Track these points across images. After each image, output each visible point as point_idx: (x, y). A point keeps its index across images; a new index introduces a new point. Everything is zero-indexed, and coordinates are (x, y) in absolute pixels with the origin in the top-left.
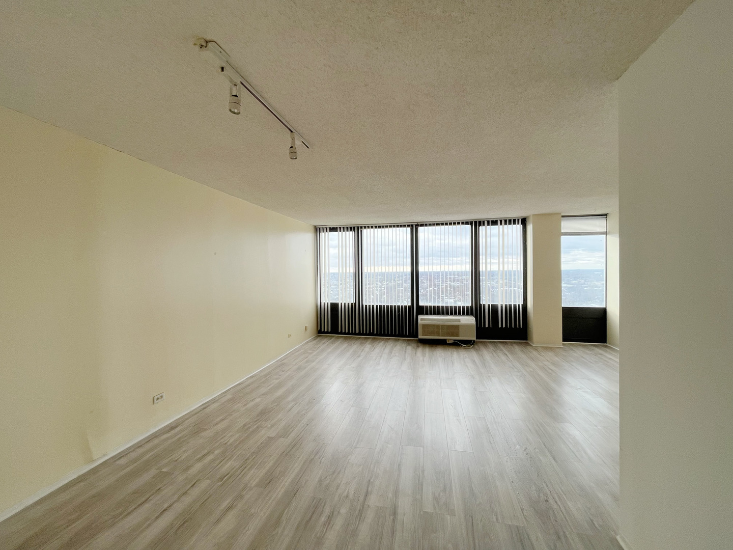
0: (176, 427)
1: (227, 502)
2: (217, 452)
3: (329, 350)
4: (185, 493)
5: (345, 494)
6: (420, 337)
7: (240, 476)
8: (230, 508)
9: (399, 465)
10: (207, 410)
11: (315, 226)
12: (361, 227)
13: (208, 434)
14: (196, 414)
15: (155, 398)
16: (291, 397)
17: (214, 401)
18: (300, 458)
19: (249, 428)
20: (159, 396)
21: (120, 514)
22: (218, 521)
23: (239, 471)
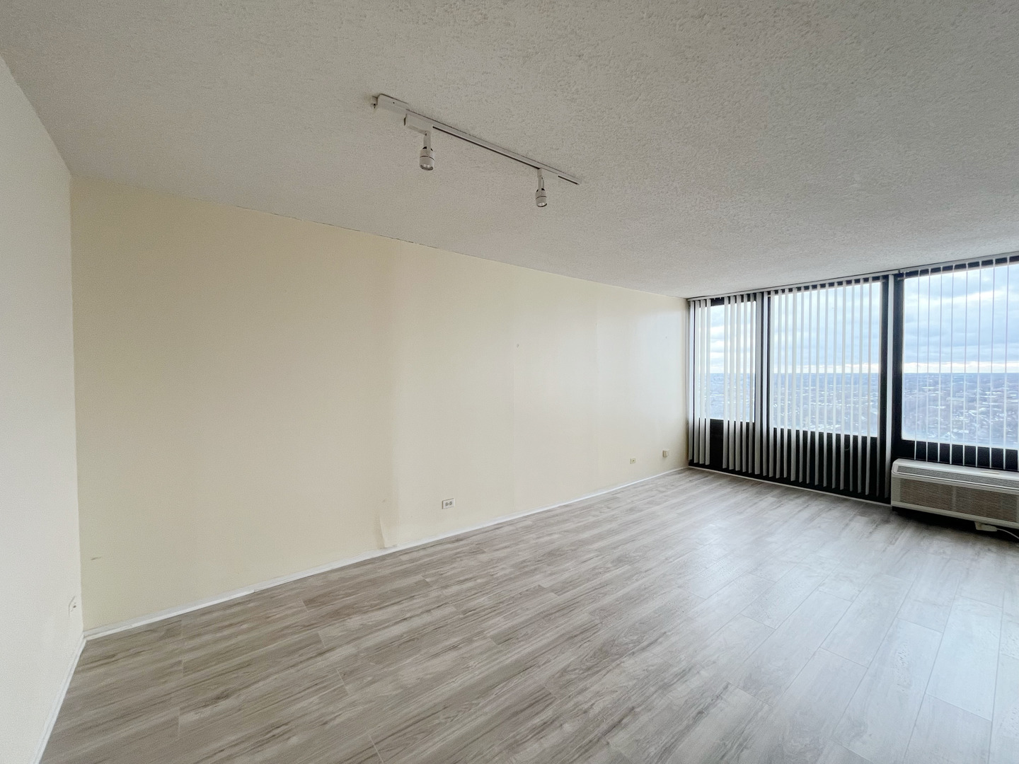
0: (461, 540)
1: (456, 640)
2: (479, 581)
3: (695, 493)
4: (429, 611)
5: (586, 706)
6: (895, 503)
7: (483, 618)
8: (454, 647)
9: (700, 713)
10: (498, 532)
11: (687, 299)
12: (769, 293)
13: (483, 557)
14: (486, 532)
15: (444, 503)
16: (596, 546)
17: (511, 523)
18: (558, 629)
19: (524, 567)
20: (448, 502)
21: (376, 605)
22: (436, 655)
23: (486, 612)
